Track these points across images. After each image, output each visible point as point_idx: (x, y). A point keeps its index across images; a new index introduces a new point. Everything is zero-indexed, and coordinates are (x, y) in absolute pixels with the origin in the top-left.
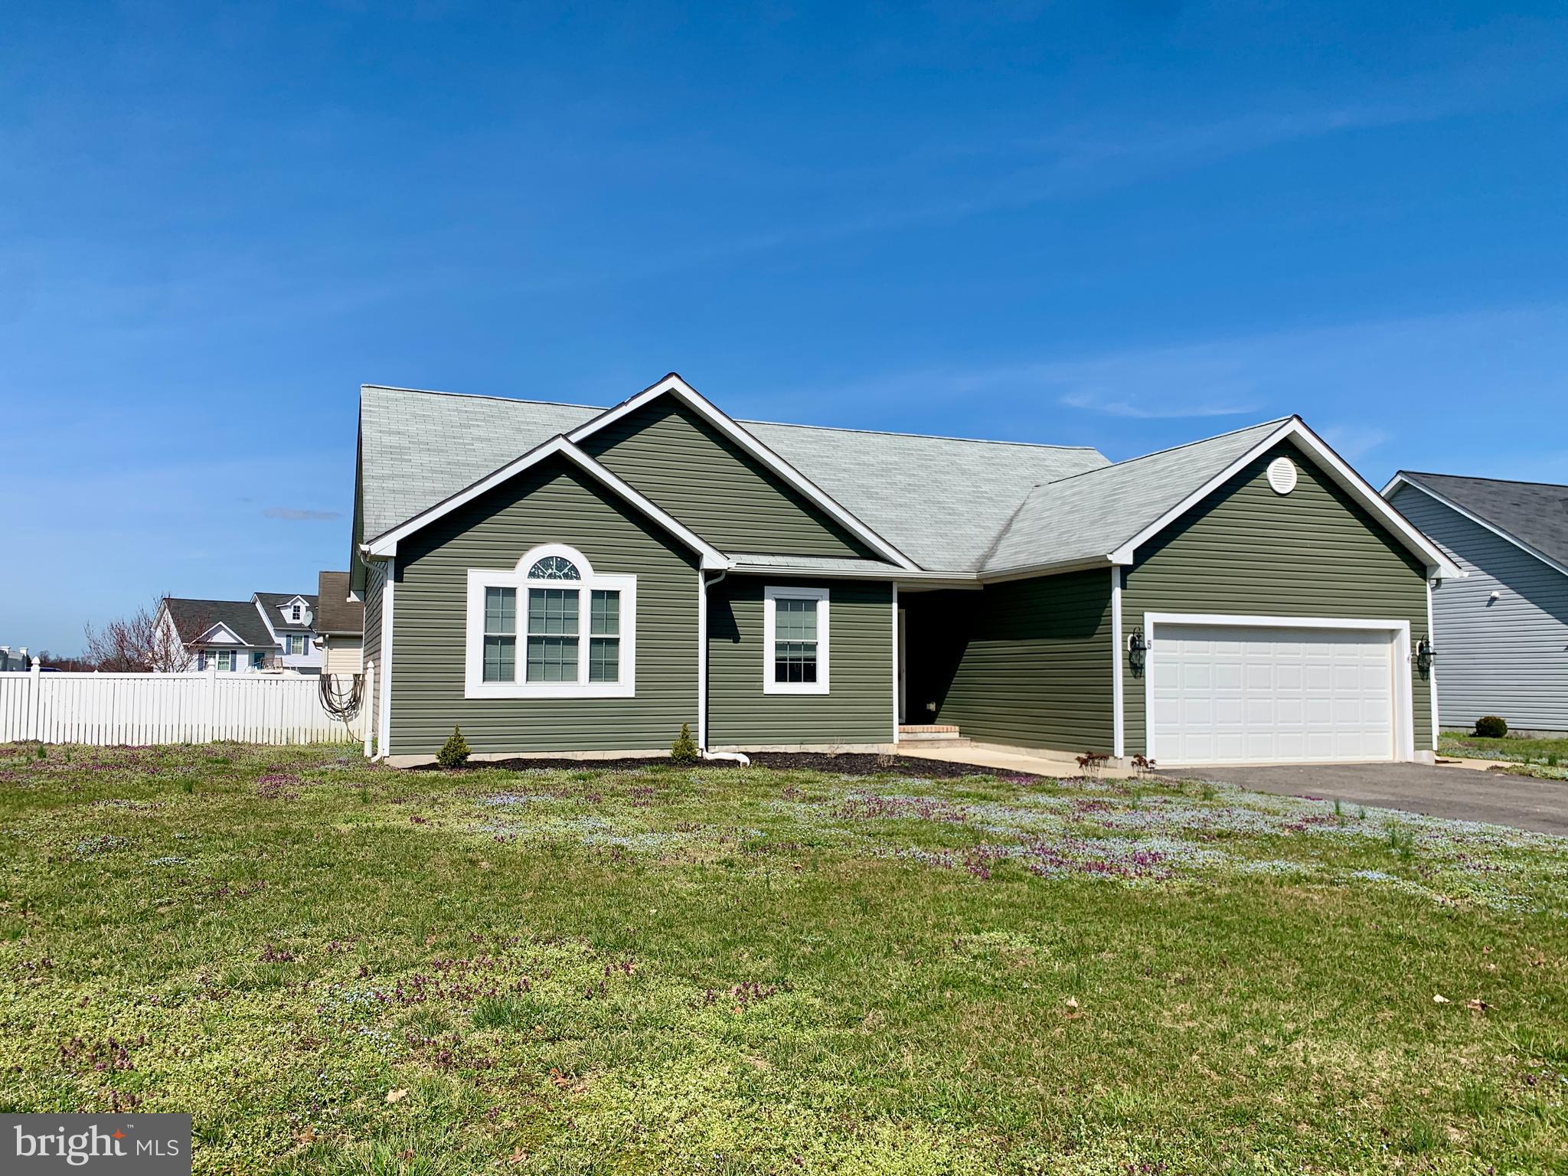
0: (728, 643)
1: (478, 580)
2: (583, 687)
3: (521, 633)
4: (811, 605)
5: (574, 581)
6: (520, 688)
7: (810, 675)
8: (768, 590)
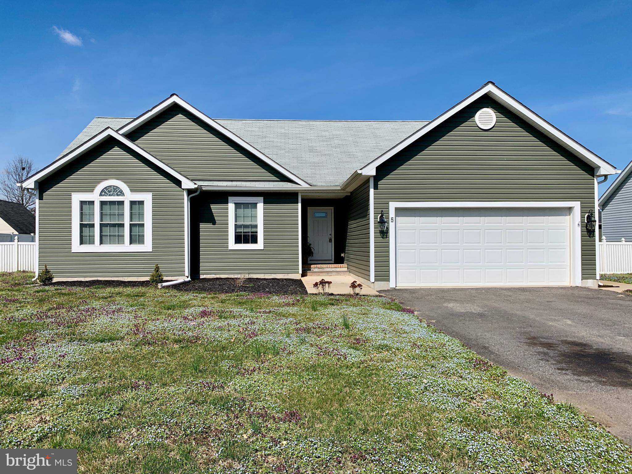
0: (210, 225)
1: (77, 198)
2: (126, 247)
3: (97, 222)
4: (254, 205)
5: (122, 197)
6: (96, 247)
7: (254, 240)
8: (230, 198)
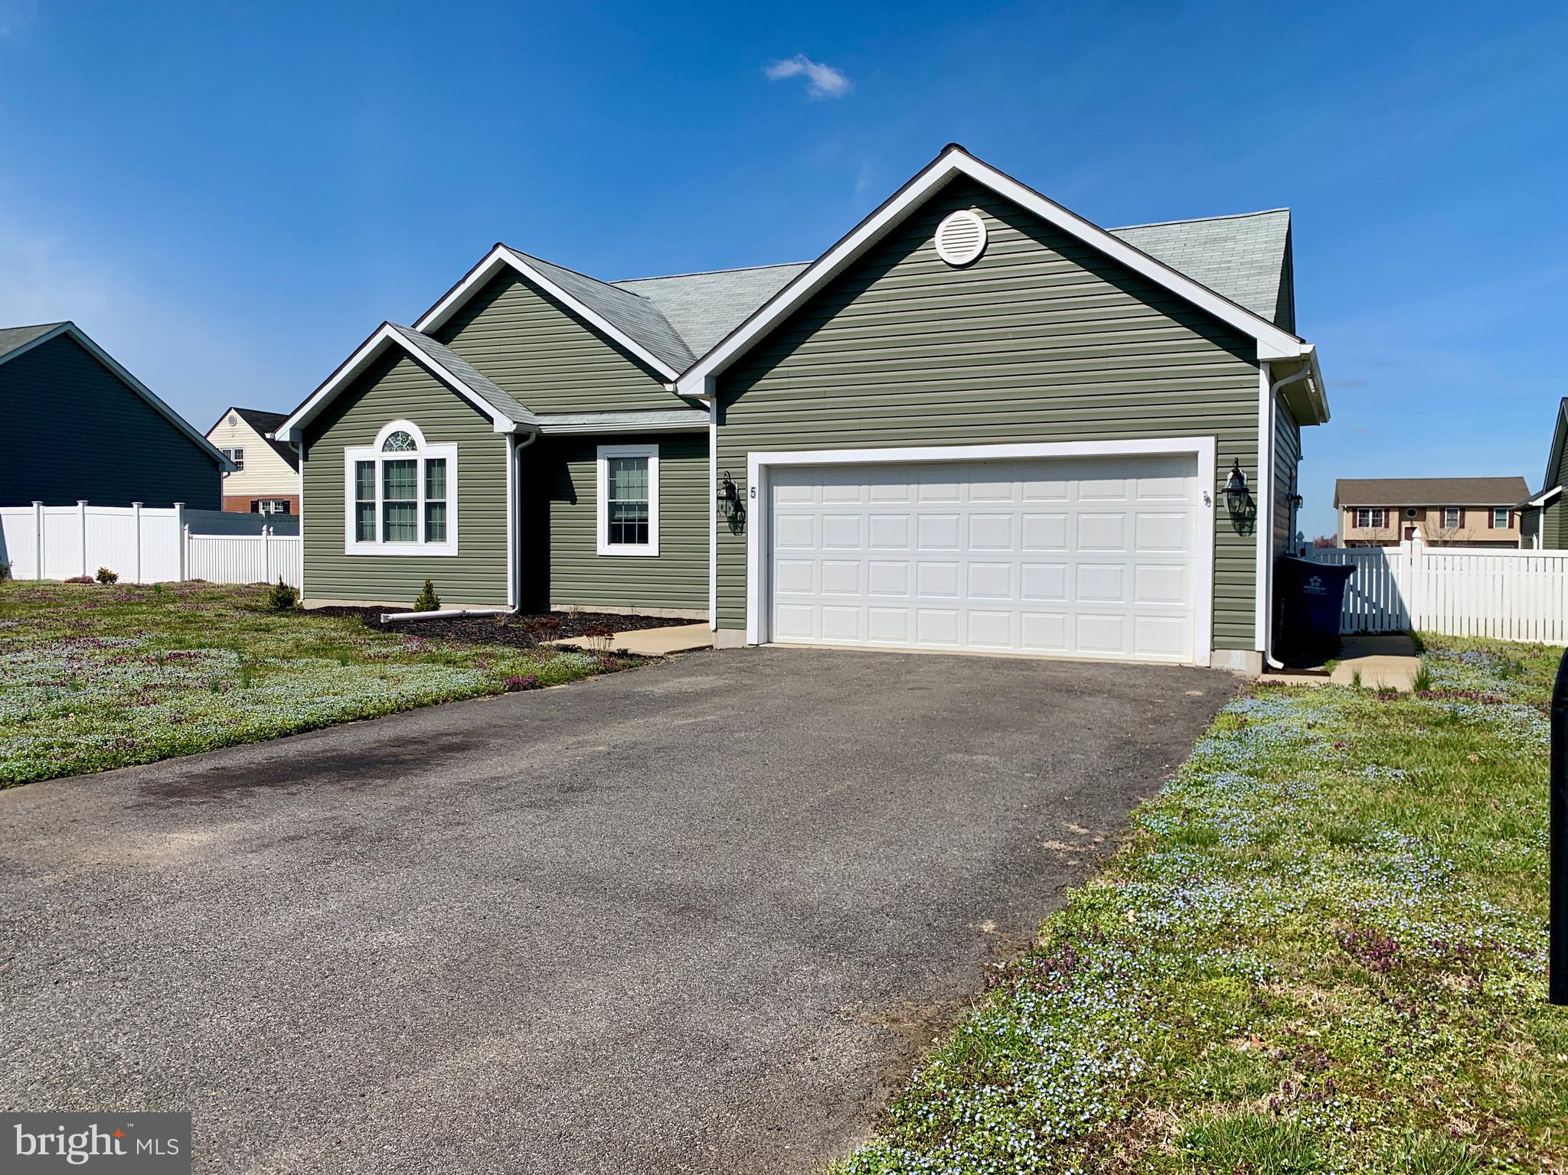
0: (565, 505)
1: (353, 455)
2: (419, 547)
3: (379, 501)
4: (643, 463)
5: (413, 452)
6: (378, 547)
8: (601, 450)
